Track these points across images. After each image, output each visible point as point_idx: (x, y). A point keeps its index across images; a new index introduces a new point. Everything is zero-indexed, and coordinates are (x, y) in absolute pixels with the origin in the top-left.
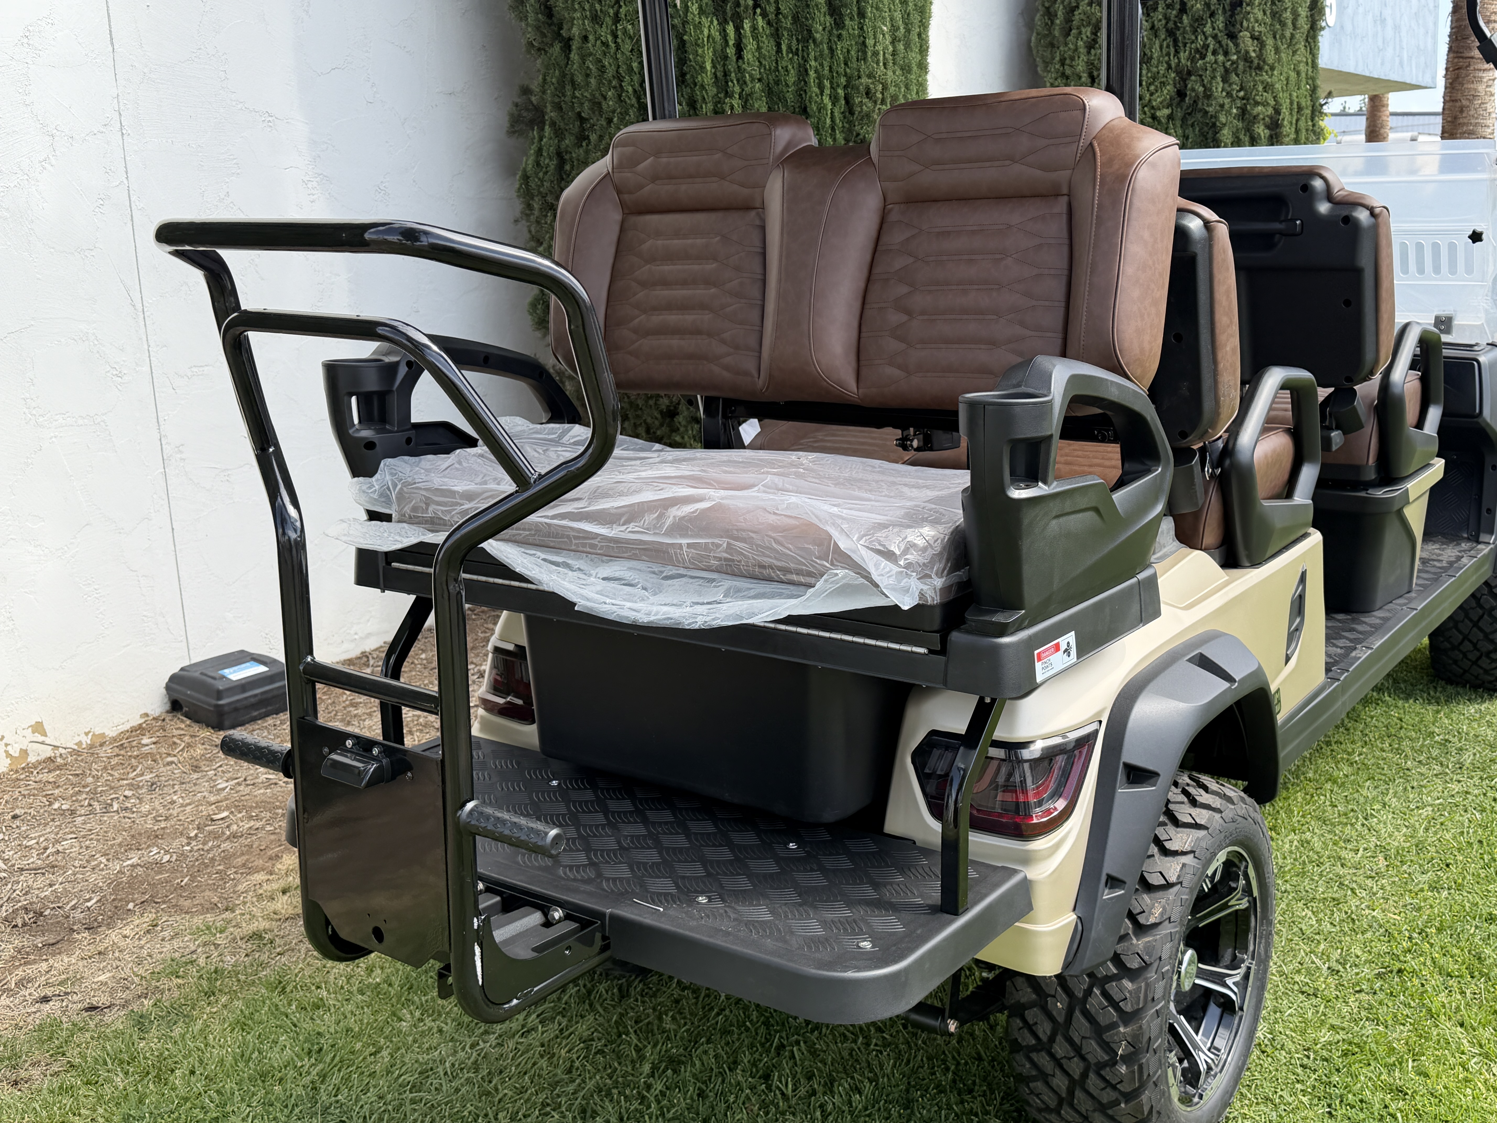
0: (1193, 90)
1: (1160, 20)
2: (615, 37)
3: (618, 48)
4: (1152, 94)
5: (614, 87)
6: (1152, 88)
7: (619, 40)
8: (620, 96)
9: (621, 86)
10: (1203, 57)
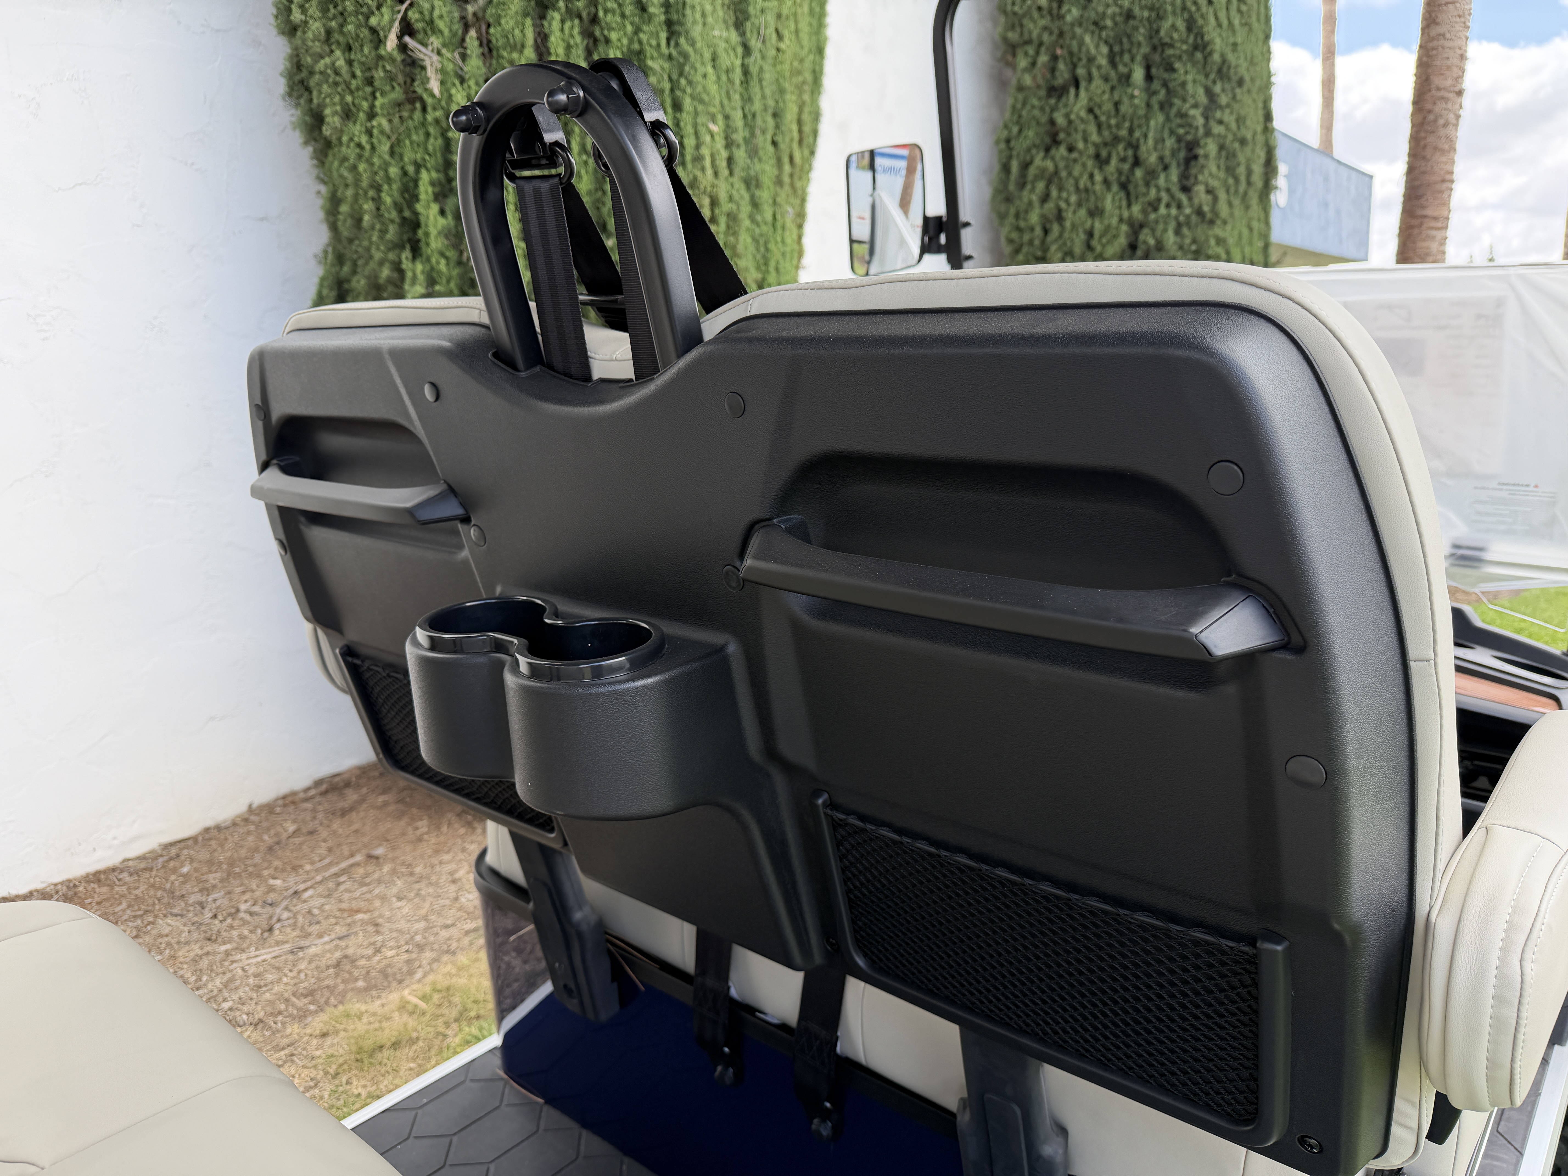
0: (1145, 242)
1: (1112, 174)
2: (371, 135)
3: (373, 148)
4: (1104, 246)
5: (373, 199)
6: (1104, 240)
7: (375, 141)
8: (378, 209)
9: (380, 197)
10: (1156, 209)
